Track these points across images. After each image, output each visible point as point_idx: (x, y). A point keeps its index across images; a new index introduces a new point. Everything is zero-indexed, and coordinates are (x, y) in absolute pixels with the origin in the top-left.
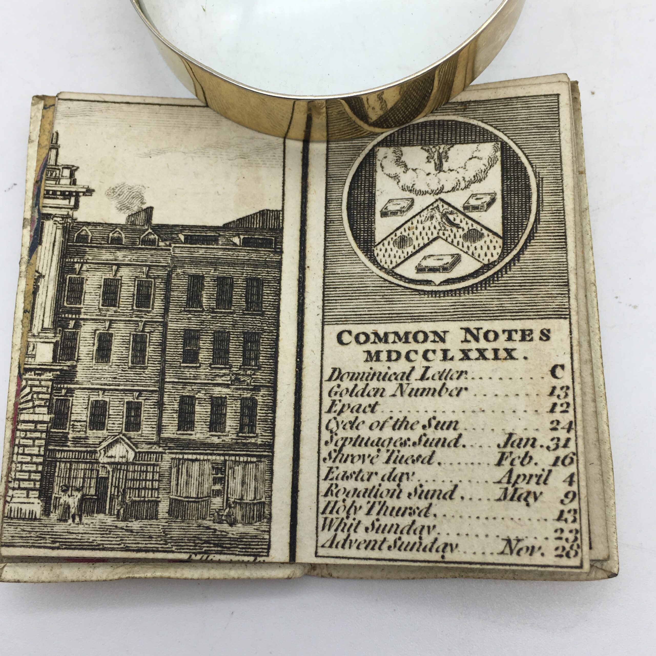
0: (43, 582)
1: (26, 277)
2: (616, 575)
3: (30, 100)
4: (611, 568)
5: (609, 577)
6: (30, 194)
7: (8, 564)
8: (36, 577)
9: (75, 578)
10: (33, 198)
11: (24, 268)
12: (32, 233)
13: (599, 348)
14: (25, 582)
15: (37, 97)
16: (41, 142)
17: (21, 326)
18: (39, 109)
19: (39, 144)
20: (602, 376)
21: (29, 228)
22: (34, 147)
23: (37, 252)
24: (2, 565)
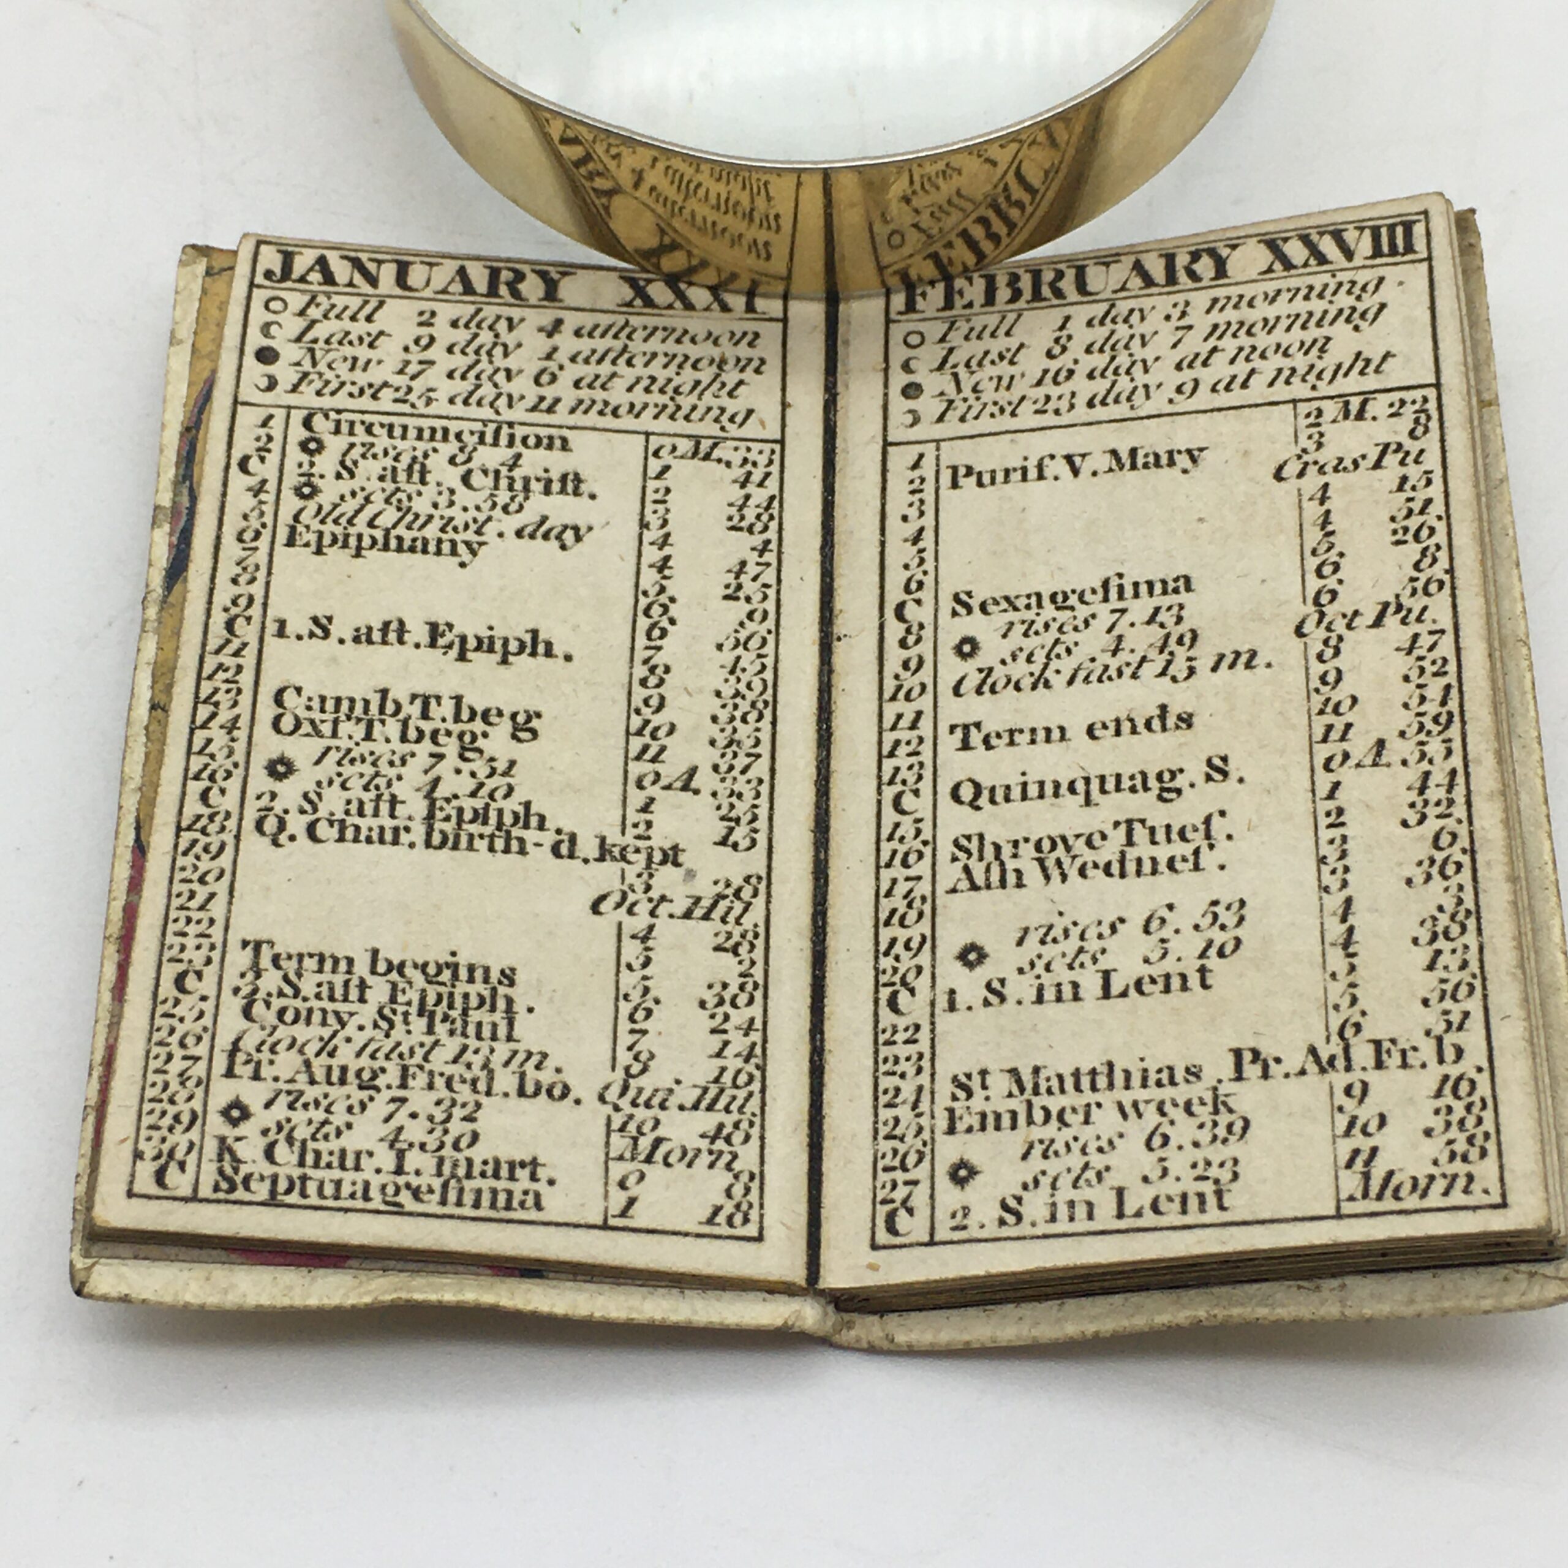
1: (157, 631)
3: (177, 253)
6: (171, 456)
7: (103, 1262)
10: (177, 465)
11: (152, 612)
12: (175, 540)
15: (194, 247)
16: (198, 345)
17: (144, 739)
18: (195, 275)
19: (195, 350)
21: (167, 527)
22: (183, 354)
23: (185, 580)
24: (90, 1261)
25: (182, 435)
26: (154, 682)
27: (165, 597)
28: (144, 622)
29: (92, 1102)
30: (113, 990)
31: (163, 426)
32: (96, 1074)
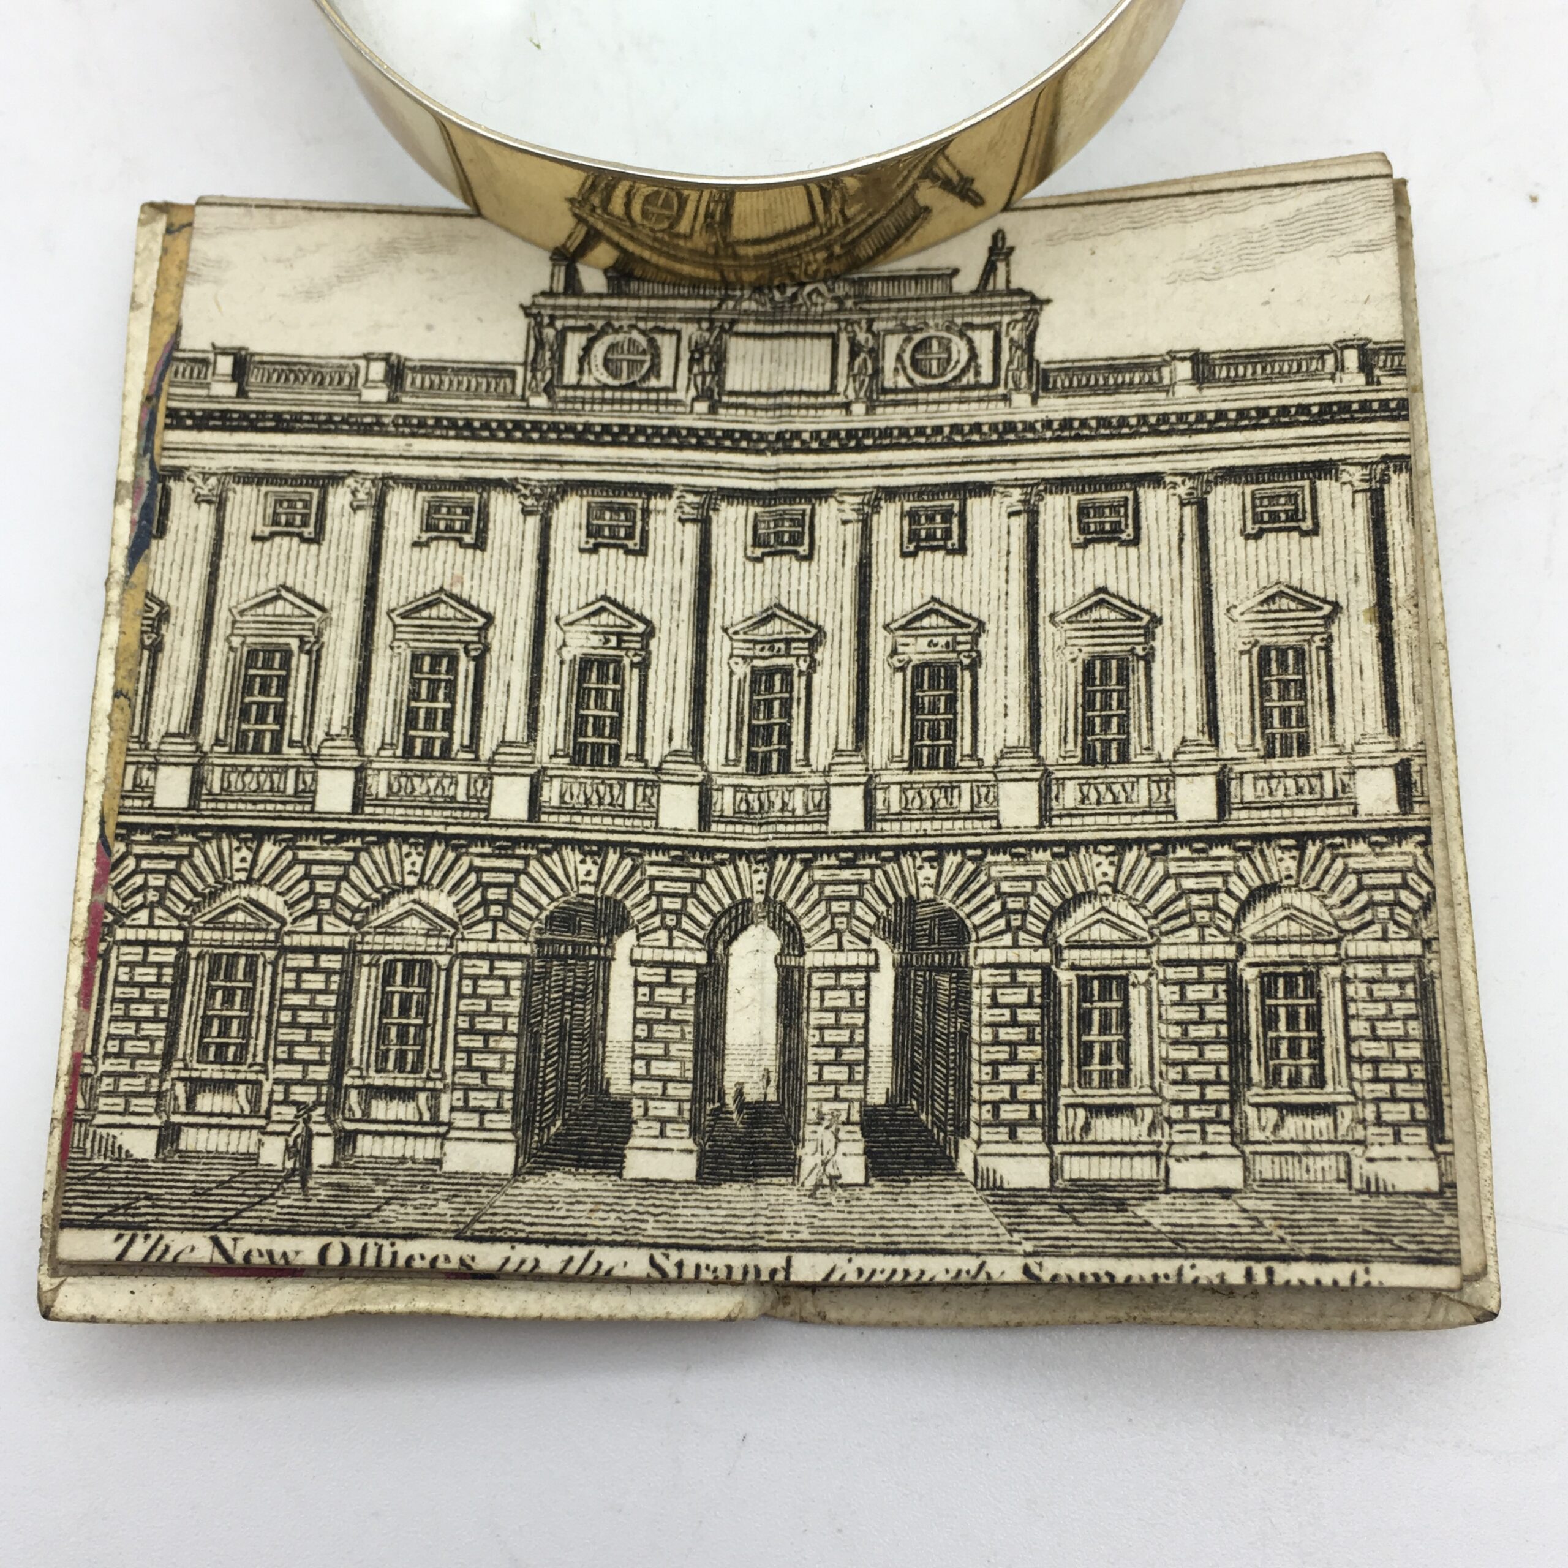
0: (151, 1322)
1: (120, 615)
2: (1492, 1315)
3: (136, 213)
4: (1483, 1299)
5: (1478, 1321)
6: (133, 427)
7: (70, 1280)
8: (135, 1308)
9: (226, 1314)
10: (139, 436)
11: (115, 594)
12: (136, 516)
13: (1453, 792)
14: (109, 1321)
15: (152, 205)
16: (159, 308)
17: (107, 729)
18: (154, 234)
19: (155, 313)
20: (1460, 857)
21: (128, 503)
22: (144, 318)
23: (148, 559)
24: (57, 1281)
25: (143, 405)
26: (117, 668)
27: (128, 578)
28: (107, 604)
29: (59, 1115)
30: (78, 995)
31: (124, 396)
32: (62, 1084)
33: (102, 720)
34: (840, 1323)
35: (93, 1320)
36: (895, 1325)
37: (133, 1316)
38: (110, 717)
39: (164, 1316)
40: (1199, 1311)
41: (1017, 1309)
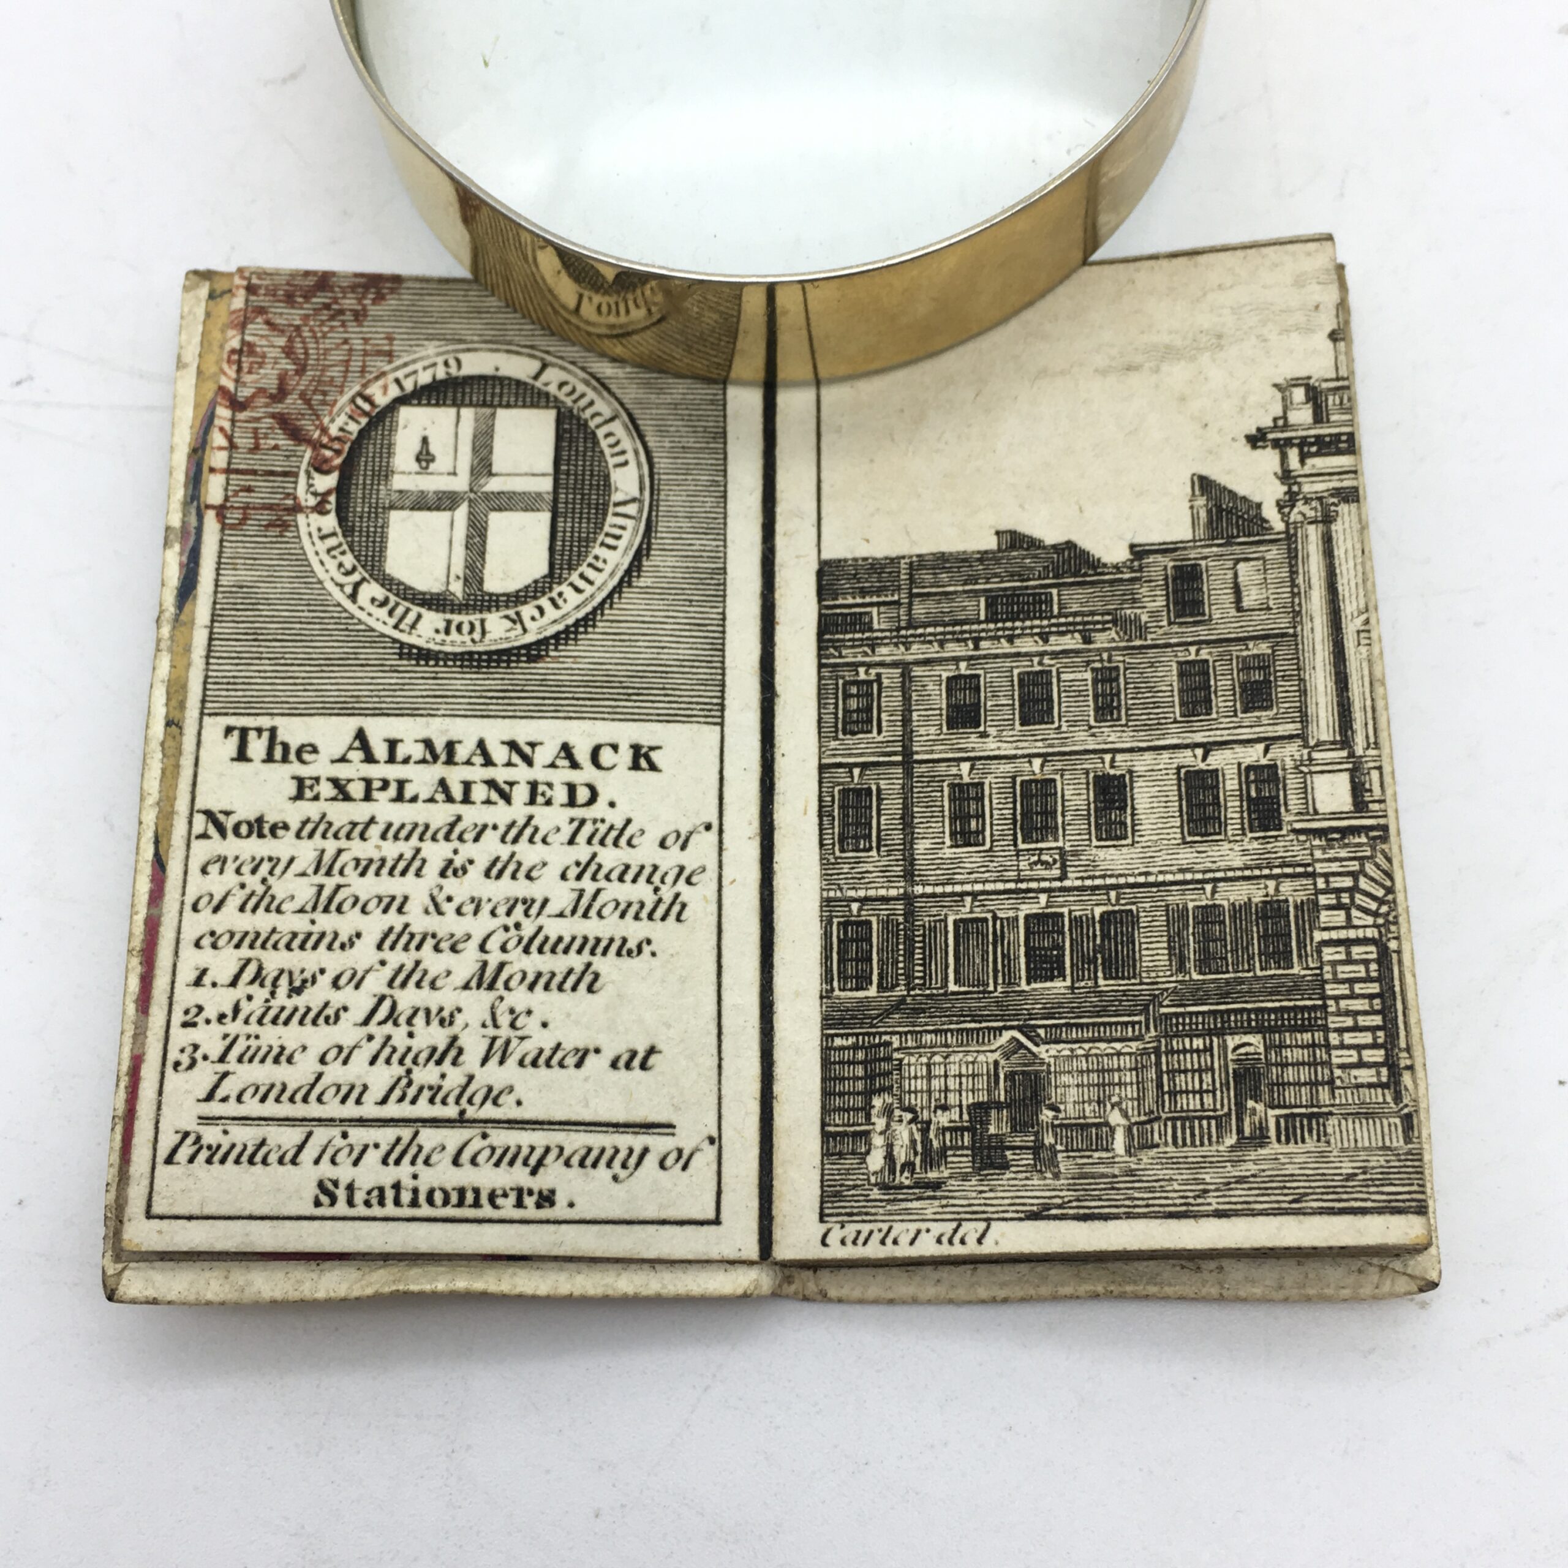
0: (209, 1303)
1: (171, 650)
2: (1434, 1285)
3: (181, 280)
4: (1426, 1271)
5: (1421, 1290)
6: (180, 477)
7: (132, 1265)
8: (193, 1290)
9: (278, 1295)
10: (186, 486)
11: (166, 631)
12: (185, 559)
14: (169, 1303)
15: (196, 273)
16: (203, 368)
17: (160, 755)
18: (199, 300)
19: (200, 372)
21: (177, 547)
22: (189, 378)
23: (195, 597)
24: (120, 1266)
25: (190, 457)
26: (168, 699)
27: (177, 615)
28: (159, 641)
29: (120, 1112)
30: (136, 1001)
31: (172, 449)
32: (122, 1085)
33: (155, 746)
34: (840, 1301)
35: (155, 1302)
36: (891, 1302)
37: (192, 1298)
38: (162, 744)
39: (222, 1297)
40: (1170, 1285)
41: (1003, 1285)
